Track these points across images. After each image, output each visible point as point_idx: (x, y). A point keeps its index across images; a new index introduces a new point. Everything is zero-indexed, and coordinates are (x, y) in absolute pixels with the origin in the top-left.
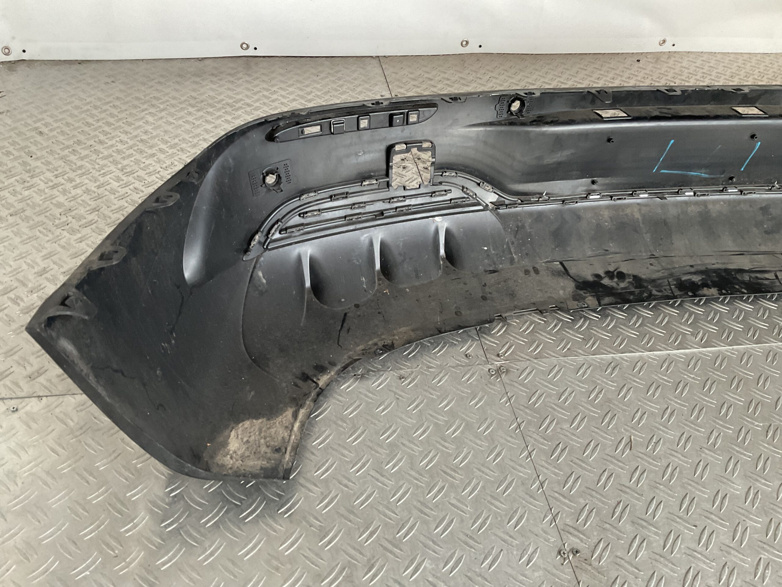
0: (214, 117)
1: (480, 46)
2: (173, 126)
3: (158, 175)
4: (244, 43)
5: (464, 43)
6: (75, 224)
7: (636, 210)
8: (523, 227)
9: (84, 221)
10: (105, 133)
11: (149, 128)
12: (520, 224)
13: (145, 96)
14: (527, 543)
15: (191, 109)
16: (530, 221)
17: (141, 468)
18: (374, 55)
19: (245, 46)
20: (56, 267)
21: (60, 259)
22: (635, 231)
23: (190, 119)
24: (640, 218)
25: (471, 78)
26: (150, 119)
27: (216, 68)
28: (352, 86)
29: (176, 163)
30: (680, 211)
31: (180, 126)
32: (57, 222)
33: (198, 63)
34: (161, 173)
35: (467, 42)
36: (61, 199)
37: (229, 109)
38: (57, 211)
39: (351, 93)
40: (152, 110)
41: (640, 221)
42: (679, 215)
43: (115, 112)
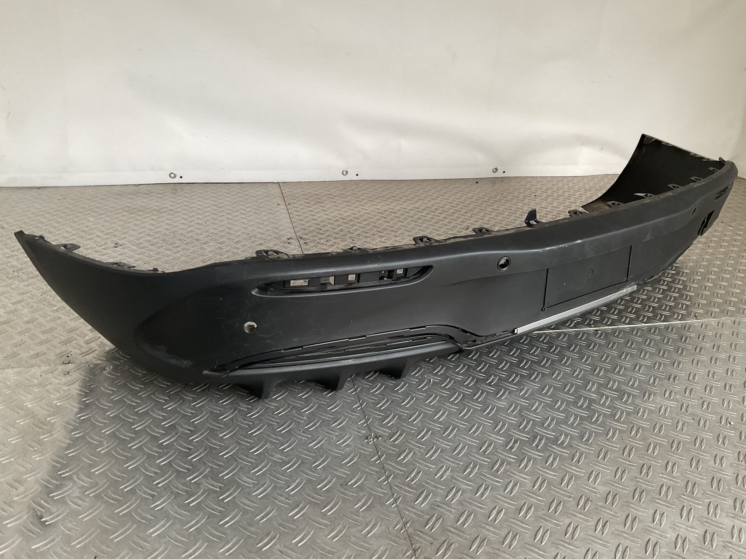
0: (143, 217)
1: (357, 175)
2: (109, 223)
3: (94, 250)
4: (172, 173)
5: (345, 173)
6: (24, 277)
9: (32, 275)
10: (54, 227)
11: (90, 224)
13: (89, 206)
14: (344, 434)
15: (125, 213)
17: (60, 406)
18: (275, 181)
19: (172, 175)
20: (6, 300)
21: (10, 296)
23: (124, 218)
25: (349, 193)
26: (92, 219)
27: (148, 190)
28: (255, 199)
29: (109, 243)
31: (115, 223)
32: (10, 276)
33: (134, 187)
34: (96, 249)
35: (347, 172)
36: (15, 263)
37: (155, 212)
38: (11, 270)
39: (254, 203)
40: (93, 214)
43: (64, 215)
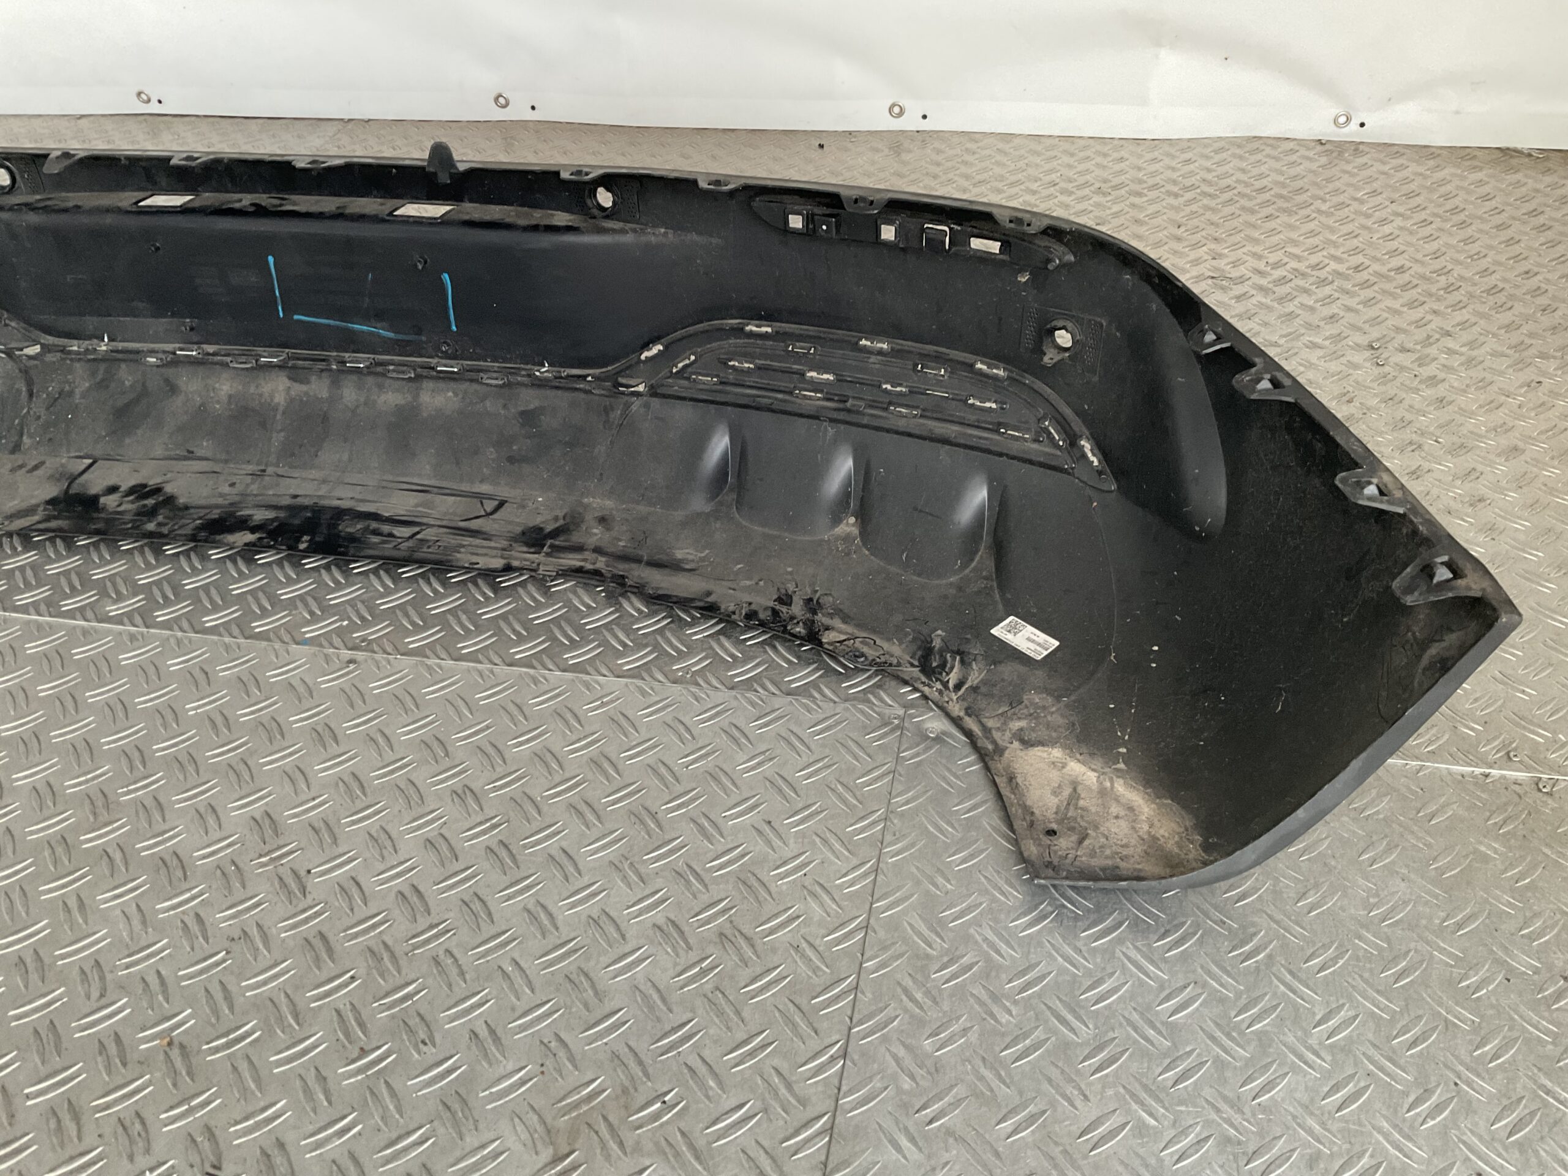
7: (281, 388)
8: (71, 393)
12: (67, 388)
16: (87, 385)
22: (263, 425)
24: (282, 403)
30: (362, 400)
41: (281, 409)
42: (357, 407)
